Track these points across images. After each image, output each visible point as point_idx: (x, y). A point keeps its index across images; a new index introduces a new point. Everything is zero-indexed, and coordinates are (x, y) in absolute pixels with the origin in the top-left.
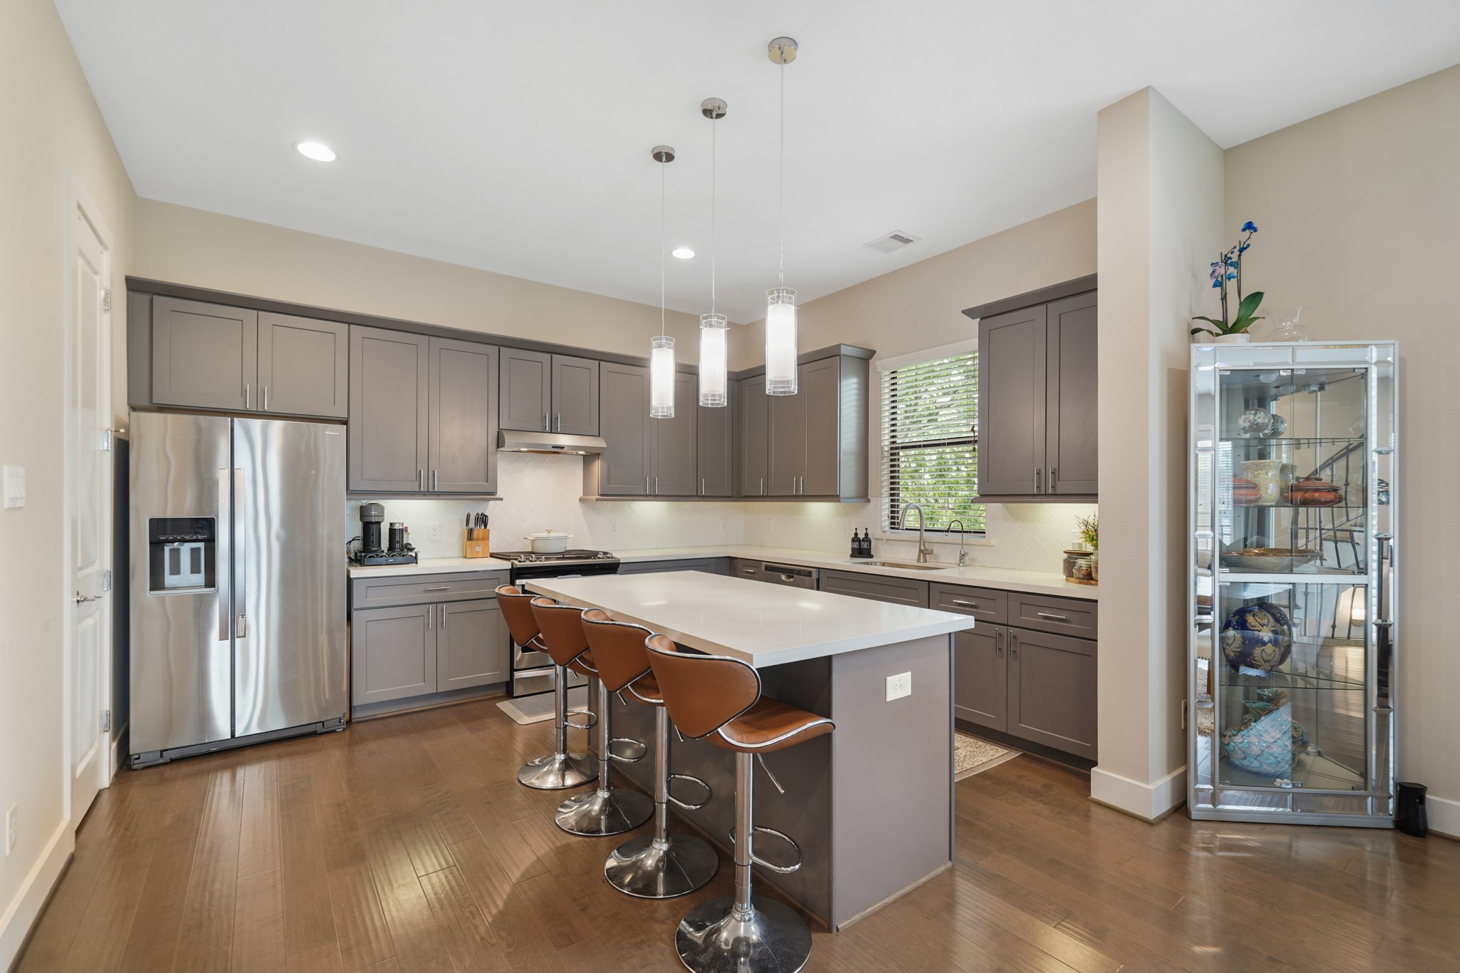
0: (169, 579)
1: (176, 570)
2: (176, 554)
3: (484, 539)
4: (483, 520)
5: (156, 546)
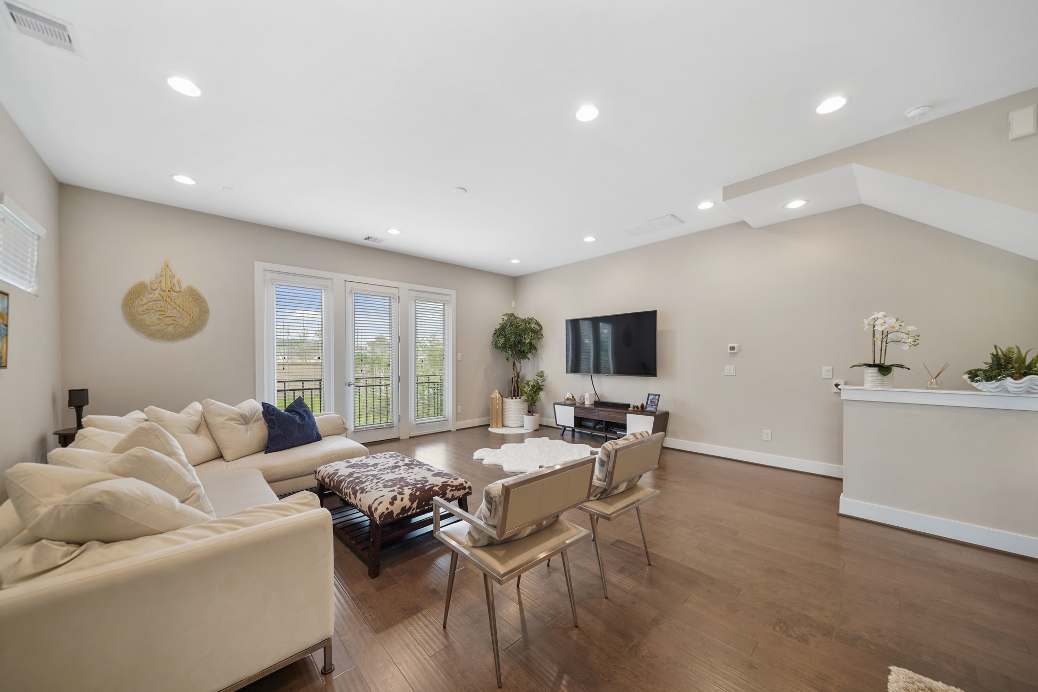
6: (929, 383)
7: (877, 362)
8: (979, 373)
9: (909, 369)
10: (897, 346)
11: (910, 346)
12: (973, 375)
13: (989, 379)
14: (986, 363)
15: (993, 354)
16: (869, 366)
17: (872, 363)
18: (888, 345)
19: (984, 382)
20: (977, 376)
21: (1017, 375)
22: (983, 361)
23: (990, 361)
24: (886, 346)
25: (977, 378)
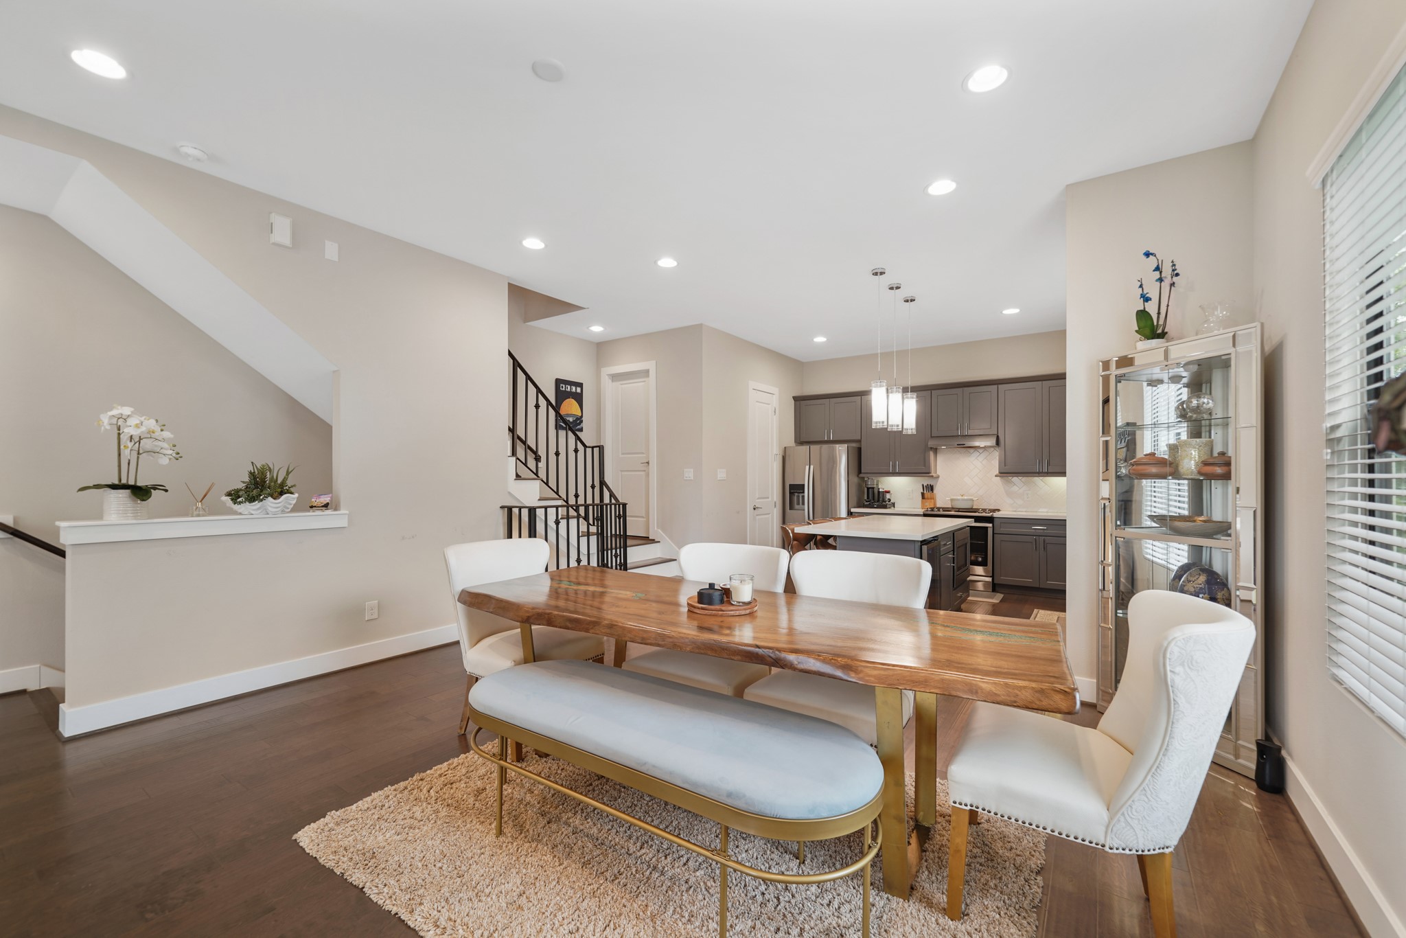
0: (796, 507)
1: (798, 504)
2: (797, 496)
3: (931, 499)
4: (931, 488)
5: (791, 494)
6: (195, 508)
7: (131, 482)
8: (241, 493)
9: (166, 491)
10: (152, 458)
11: (170, 459)
12: (235, 496)
13: (252, 499)
14: (244, 482)
15: (251, 473)
16: (113, 487)
17: (117, 482)
18: (140, 456)
19: (247, 503)
20: (239, 497)
21: (276, 495)
22: (239, 480)
23: (247, 479)
24: (138, 457)
25: (240, 499)
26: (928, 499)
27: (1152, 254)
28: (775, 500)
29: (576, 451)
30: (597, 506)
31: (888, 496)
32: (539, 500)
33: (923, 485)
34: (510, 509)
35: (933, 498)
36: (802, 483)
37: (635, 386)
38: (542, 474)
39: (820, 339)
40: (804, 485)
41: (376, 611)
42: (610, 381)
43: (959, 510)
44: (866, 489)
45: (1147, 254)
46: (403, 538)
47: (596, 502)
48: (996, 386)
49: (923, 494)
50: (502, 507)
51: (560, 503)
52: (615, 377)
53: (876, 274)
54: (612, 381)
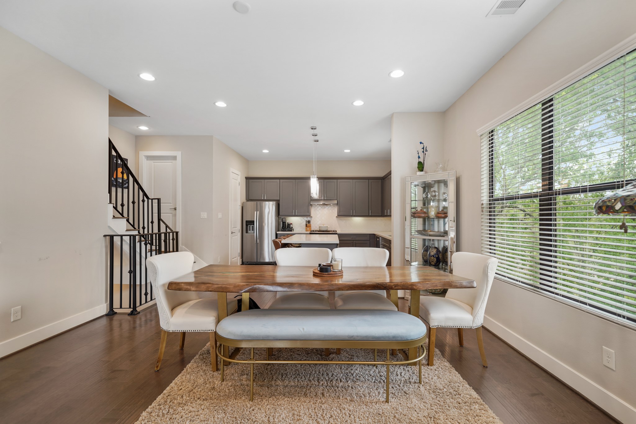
0: (249, 232)
1: (250, 230)
2: (250, 227)
3: (310, 227)
4: (309, 222)
5: (247, 225)
26: (308, 227)
27: (422, 143)
28: (239, 228)
29: (143, 201)
30: (156, 234)
31: (291, 226)
32: (126, 231)
33: (306, 221)
34: (112, 237)
35: (310, 226)
36: (253, 220)
37: (168, 164)
38: (125, 215)
39: (266, 151)
40: (254, 221)
41: (20, 314)
42: (146, 159)
43: (323, 231)
44: (282, 223)
45: (421, 143)
46: (40, 259)
47: (154, 232)
48: (336, 180)
49: (306, 225)
50: (105, 236)
51: (136, 233)
52: (149, 158)
53: (312, 129)
54: (147, 160)
